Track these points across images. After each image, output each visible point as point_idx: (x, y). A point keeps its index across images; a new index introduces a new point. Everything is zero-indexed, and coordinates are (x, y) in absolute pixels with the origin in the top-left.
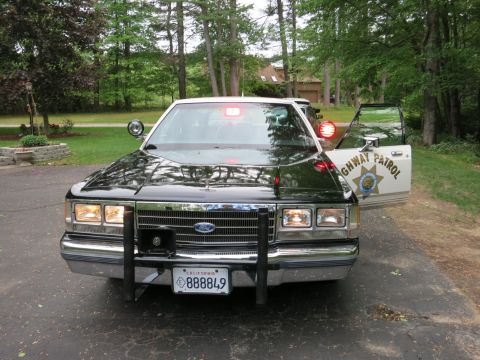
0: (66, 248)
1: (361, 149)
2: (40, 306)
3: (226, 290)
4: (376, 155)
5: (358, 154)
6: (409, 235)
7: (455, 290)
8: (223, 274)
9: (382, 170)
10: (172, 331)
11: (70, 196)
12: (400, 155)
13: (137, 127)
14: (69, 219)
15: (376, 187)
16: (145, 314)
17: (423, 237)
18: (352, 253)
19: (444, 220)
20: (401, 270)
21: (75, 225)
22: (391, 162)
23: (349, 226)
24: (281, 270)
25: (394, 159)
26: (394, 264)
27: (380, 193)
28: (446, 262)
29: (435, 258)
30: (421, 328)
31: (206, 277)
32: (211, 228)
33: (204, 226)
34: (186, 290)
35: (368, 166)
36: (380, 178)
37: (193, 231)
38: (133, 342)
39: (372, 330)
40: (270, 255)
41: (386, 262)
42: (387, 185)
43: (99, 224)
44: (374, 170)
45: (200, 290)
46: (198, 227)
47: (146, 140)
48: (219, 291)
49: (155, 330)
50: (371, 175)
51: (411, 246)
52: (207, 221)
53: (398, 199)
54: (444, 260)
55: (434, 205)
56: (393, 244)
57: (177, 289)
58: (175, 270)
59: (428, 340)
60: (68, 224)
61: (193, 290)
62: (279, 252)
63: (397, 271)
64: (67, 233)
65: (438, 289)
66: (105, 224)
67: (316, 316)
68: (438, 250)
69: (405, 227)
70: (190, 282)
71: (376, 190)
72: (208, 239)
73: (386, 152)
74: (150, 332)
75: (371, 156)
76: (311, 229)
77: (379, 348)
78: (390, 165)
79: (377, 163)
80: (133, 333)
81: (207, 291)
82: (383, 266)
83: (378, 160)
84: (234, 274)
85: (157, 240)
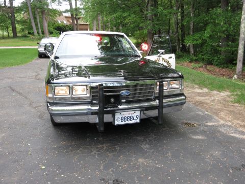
3: (138, 121)
5: (156, 58)
7: (207, 113)
8: (138, 113)
14: (50, 95)
21: (56, 98)
31: (130, 116)
32: (128, 93)
33: (125, 92)
34: (120, 123)
39: (189, 131)
43: (70, 96)
45: (127, 122)
46: (122, 93)
48: (135, 121)
49: (101, 145)
52: (126, 90)
57: (116, 123)
58: (116, 114)
59: (212, 131)
60: (50, 98)
61: (124, 123)
64: (48, 102)
66: (73, 96)
67: (164, 129)
70: (122, 119)
74: (99, 146)
76: (168, 90)
77: (197, 137)
80: (91, 148)
81: (130, 122)
84: (142, 113)
85: (112, 100)
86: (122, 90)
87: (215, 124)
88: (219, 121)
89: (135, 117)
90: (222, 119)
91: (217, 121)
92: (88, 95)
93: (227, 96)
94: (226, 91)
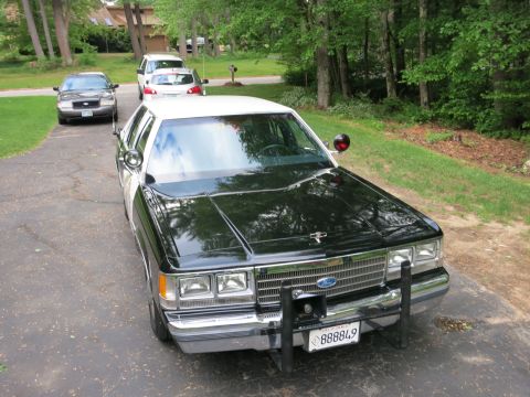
3: (356, 339)
14: (169, 296)
21: (182, 302)
30: (488, 333)
31: (339, 331)
32: (333, 282)
33: (327, 281)
34: (319, 347)
37: (316, 288)
43: (212, 297)
45: (333, 344)
46: (321, 283)
48: (349, 341)
52: (329, 275)
57: (311, 348)
60: (170, 302)
61: (327, 345)
70: (324, 339)
72: (330, 292)
77: (474, 359)
81: (339, 343)
85: (308, 308)
86: (320, 277)
87: (506, 320)
88: (513, 313)
89: (350, 333)
90: (520, 305)
91: (510, 312)
92: (250, 292)
93: (521, 234)
94: (516, 220)
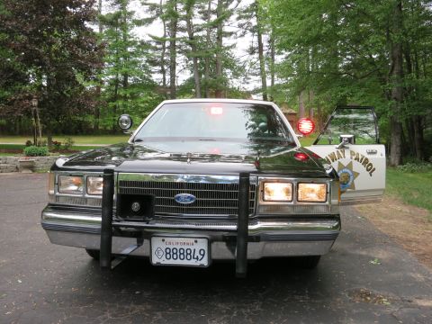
0: (48, 218)
1: (338, 146)
2: (20, 281)
4: (351, 152)
5: (335, 151)
6: (384, 232)
8: (203, 244)
9: (358, 167)
10: (149, 307)
11: (55, 168)
12: (375, 153)
13: (126, 122)
14: (52, 192)
15: (353, 183)
16: (123, 292)
17: (398, 233)
18: (334, 228)
19: (416, 221)
20: (379, 260)
22: (367, 159)
23: (330, 202)
24: (261, 243)
25: (370, 157)
26: (372, 255)
27: (357, 188)
28: (424, 254)
29: (412, 251)
30: (405, 310)
31: (185, 247)
32: (192, 199)
33: (185, 197)
34: (164, 261)
35: (345, 162)
36: (356, 175)
37: (173, 202)
38: (108, 315)
39: (354, 311)
40: (250, 227)
41: (364, 253)
42: (363, 182)
43: (81, 196)
44: (350, 166)
45: (178, 262)
46: (179, 198)
47: (135, 134)
48: (198, 263)
49: (132, 306)
50: (348, 171)
51: (387, 241)
52: (188, 192)
53: (373, 197)
54: (421, 253)
55: (406, 209)
56: (369, 239)
57: (155, 260)
58: (154, 239)
59: (414, 320)
60: (51, 196)
61: (171, 262)
62: (260, 225)
63: (376, 260)
64: (50, 204)
65: (419, 277)
66: (87, 196)
68: (414, 244)
69: (380, 226)
70: (169, 253)
71: (353, 186)
72: (188, 211)
73: (361, 150)
74: (126, 307)
75: (347, 153)
76: (292, 203)
78: (365, 162)
79: (353, 160)
80: (110, 307)
81: (185, 262)
82: (361, 256)
83: (354, 157)
84: (214, 245)
86: (180, 192)
89: (197, 254)
